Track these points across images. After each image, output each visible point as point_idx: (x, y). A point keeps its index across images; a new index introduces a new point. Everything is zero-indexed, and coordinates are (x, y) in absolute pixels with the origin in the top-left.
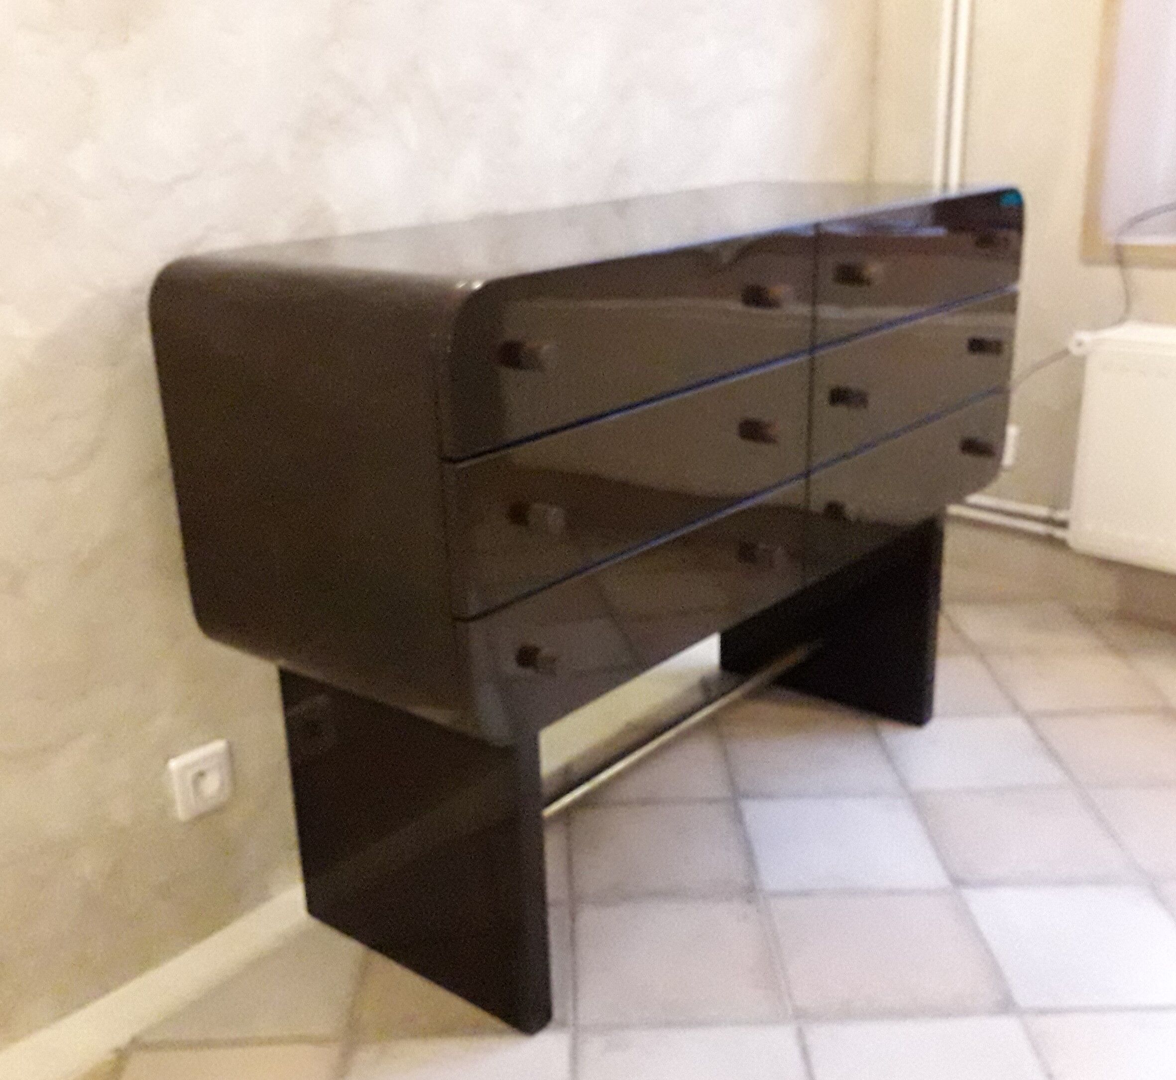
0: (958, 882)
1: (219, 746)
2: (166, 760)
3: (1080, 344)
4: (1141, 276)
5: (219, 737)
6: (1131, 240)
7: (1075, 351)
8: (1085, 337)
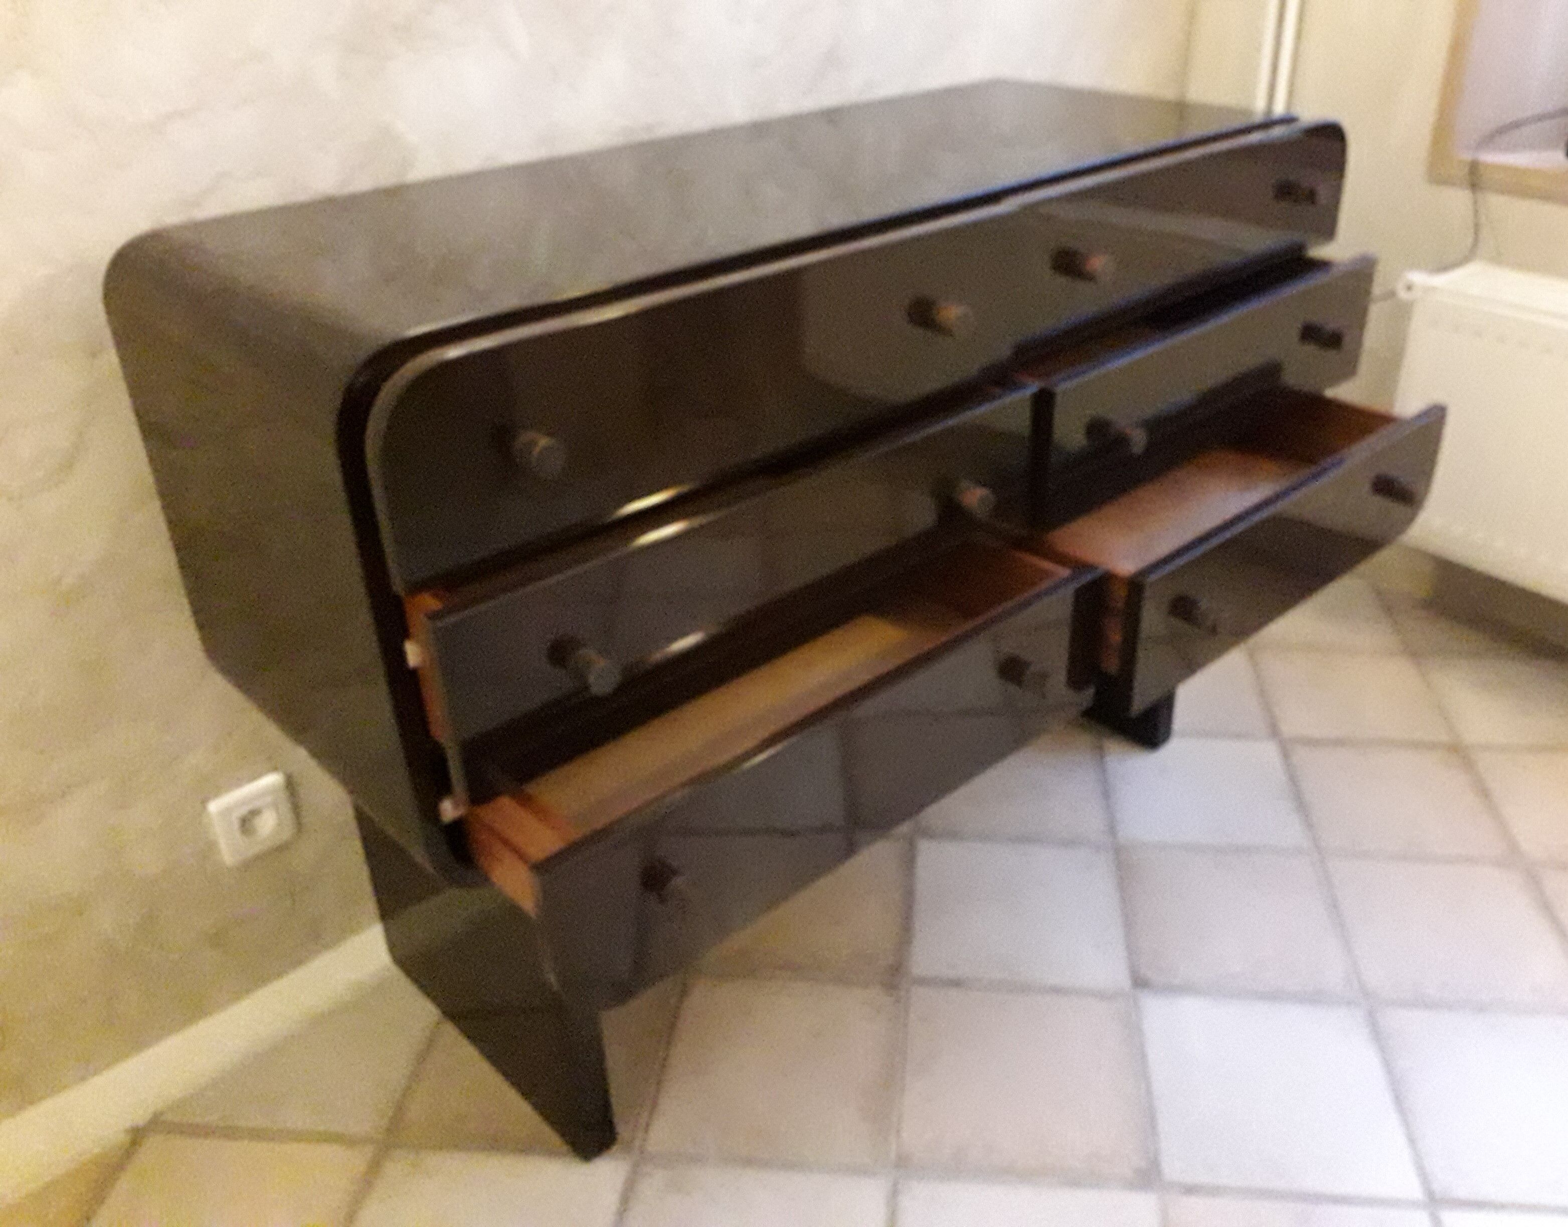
0: (1140, 982)
1: (272, 780)
2: (204, 802)
3: (1409, 288)
4: (1496, 203)
5: (275, 769)
6: (1490, 157)
7: (1403, 295)
8: (1418, 278)
